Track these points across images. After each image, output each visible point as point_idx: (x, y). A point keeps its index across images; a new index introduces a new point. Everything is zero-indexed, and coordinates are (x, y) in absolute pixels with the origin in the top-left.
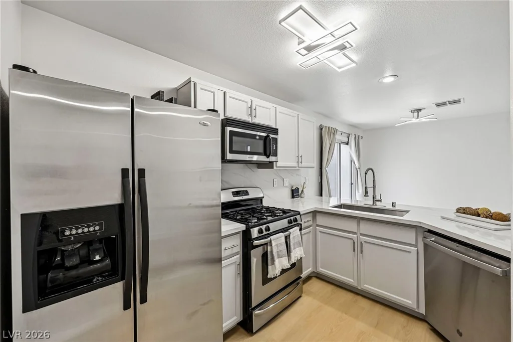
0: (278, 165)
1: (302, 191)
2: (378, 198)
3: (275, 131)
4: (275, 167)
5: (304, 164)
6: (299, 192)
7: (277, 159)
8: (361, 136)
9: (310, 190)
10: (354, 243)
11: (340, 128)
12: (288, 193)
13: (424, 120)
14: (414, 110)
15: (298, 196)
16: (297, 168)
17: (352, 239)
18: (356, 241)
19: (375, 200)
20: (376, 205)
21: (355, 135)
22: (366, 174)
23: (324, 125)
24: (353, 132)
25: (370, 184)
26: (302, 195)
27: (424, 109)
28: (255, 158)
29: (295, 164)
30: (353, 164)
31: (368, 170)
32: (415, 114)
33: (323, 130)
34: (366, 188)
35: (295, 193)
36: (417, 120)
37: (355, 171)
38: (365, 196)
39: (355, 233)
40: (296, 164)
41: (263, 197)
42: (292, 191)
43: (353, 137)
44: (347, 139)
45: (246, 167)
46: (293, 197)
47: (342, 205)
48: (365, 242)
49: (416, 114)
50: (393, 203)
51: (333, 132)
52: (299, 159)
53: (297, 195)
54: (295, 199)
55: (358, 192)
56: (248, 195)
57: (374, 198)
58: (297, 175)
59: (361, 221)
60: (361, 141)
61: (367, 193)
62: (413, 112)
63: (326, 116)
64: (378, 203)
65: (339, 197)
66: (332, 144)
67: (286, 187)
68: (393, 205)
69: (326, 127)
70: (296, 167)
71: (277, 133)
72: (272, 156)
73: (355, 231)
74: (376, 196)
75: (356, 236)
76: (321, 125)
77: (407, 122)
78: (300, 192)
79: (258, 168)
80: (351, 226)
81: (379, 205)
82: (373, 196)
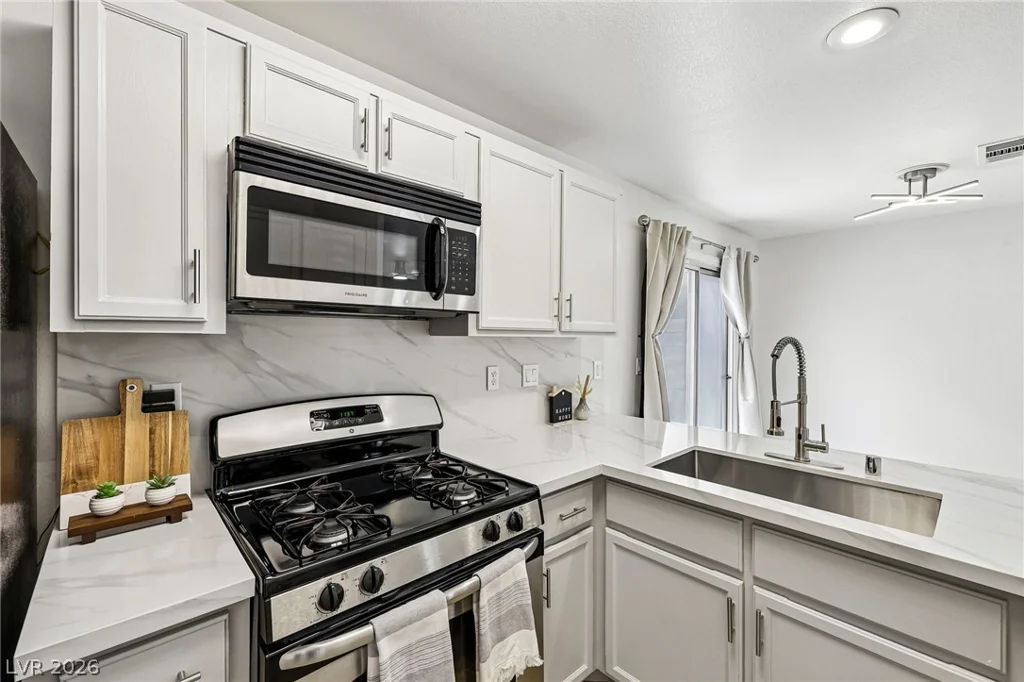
0: (483, 324)
1: (582, 400)
2: (814, 436)
3: (471, 211)
4: (472, 331)
5: (577, 324)
6: (570, 405)
7: (476, 305)
8: (753, 253)
9: (608, 396)
10: (731, 606)
11: (697, 229)
12: (538, 407)
13: (941, 200)
14: (915, 173)
15: (568, 415)
16: (558, 335)
17: (725, 592)
18: (737, 602)
19: (802, 444)
20: (807, 461)
21: (739, 250)
22: (775, 357)
23: (652, 216)
24: (733, 242)
25: (788, 392)
26: (582, 414)
27: (946, 166)
28: (399, 298)
29: (550, 321)
30: (731, 326)
31: (781, 345)
32: (918, 186)
33: (649, 230)
34: (775, 405)
35: (560, 407)
36: (923, 202)
37: (738, 346)
38: (772, 433)
39: (737, 571)
40: (553, 324)
41: (440, 426)
42: (551, 400)
43: (734, 255)
44: (717, 261)
45: (387, 329)
46: (553, 418)
47: (694, 451)
48: (773, 612)
49: (921, 183)
50: (869, 460)
51: (677, 237)
52: (563, 308)
53: (561, 414)
54: (556, 425)
55: (745, 399)
56: (381, 419)
57: (799, 437)
58: (567, 354)
59: (759, 535)
60: (753, 266)
61: (777, 421)
62: (909, 177)
63: (660, 195)
64: (812, 455)
65: (692, 424)
66: (674, 269)
67: (532, 389)
68: (872, 465)
69: (657, 222)
70: (552, 332)
71: (476, 220)
72: (449, 291)
73: (736, 564)
74: (806, 431)
75: (739, 583)
76: (644, 216)
77: (894, 207)
78: (575, 404)
79: (432, 332)
80: (723, 544)
81: (816, 463)
82: (798, 430)
